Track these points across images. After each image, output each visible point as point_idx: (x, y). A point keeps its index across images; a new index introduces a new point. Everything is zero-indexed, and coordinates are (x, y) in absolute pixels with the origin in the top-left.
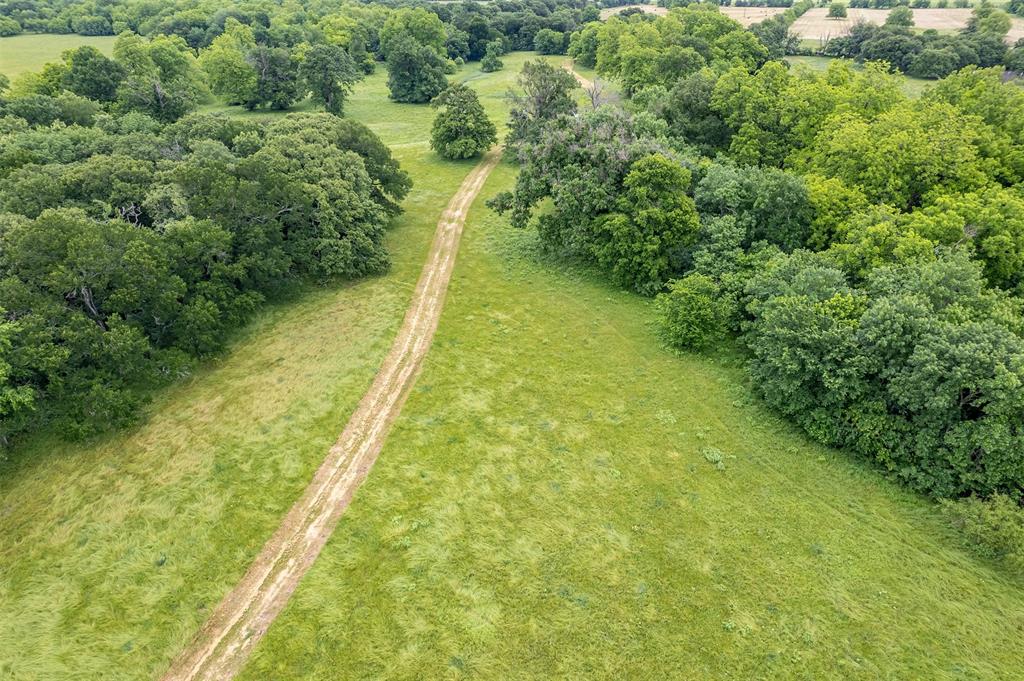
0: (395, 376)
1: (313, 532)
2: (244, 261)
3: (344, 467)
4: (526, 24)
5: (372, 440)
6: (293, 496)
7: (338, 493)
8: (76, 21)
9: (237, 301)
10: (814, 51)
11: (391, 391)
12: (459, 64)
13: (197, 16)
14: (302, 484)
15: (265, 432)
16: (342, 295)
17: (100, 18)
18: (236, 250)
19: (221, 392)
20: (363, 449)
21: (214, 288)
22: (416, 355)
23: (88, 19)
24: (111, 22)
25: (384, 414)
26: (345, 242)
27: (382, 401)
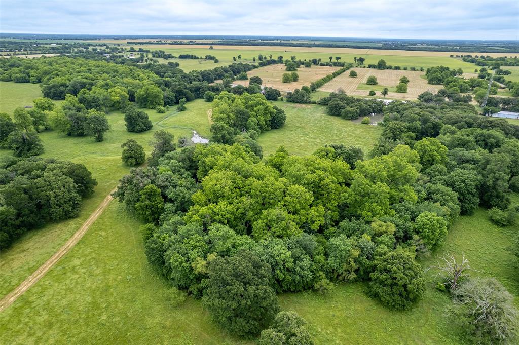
0: (59, 255)
1: (12, 299)
2: (20, 219)
3: (30, 281)
5: (42, 274)
6: (12, 290)
7: (24, 289)
8: (13, 76)
9: (16, 232)
10: (316, 102)
11: (56, 259)
12: (168, 108)
13: (63, 81)
14: (15, 287)
15: (12, 272)
16: (59, 226)
17: (24, 75)
18: (19, 215)
19: (5, 260)
20: (38, 277)
21: (8, 228)
22: (70, 247)
23: (18, 75)
24: (29, 77)
25: (50, 266)
26: (61, 209)
27: (51, 262)
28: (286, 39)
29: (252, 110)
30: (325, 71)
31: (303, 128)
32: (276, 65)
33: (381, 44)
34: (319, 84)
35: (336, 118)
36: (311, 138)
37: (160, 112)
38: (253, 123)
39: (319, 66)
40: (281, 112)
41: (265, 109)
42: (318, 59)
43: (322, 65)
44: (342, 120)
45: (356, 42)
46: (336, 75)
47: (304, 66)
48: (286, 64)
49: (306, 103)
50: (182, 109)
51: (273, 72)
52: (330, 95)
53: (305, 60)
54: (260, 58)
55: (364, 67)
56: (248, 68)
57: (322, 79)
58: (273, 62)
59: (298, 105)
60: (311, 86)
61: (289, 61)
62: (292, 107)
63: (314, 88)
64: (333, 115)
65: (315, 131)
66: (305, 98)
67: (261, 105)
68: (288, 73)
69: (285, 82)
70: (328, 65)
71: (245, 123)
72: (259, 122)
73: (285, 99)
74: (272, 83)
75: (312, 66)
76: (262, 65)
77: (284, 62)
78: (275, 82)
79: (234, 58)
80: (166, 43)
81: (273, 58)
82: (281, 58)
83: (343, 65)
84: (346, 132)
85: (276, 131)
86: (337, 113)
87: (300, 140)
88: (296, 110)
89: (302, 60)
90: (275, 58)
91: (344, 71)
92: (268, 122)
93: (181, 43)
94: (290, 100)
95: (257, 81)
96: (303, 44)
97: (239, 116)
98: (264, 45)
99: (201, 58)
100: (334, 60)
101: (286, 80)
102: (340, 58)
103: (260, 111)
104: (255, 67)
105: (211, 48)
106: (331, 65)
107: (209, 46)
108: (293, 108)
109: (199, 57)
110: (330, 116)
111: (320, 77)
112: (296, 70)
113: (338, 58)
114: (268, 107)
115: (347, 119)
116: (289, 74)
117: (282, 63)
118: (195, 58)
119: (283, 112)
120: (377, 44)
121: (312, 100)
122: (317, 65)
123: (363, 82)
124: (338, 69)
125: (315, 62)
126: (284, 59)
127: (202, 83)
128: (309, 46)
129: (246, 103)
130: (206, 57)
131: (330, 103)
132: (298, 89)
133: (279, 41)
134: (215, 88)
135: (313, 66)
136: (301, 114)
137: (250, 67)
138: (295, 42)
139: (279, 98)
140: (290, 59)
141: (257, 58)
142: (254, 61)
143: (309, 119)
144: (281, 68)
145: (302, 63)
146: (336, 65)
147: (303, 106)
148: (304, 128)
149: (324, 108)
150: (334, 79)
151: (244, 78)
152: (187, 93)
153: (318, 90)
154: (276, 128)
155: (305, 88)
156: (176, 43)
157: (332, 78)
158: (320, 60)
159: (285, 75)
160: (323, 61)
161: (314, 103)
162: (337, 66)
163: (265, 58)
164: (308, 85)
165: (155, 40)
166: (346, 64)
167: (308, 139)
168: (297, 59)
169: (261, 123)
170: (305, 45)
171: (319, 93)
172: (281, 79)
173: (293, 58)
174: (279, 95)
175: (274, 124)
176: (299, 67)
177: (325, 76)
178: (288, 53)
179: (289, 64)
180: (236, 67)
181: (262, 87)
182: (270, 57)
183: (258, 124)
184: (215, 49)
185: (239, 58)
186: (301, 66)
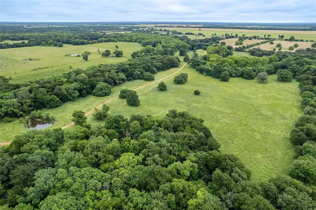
28: (243, 25)
29: (221, 50)
34: (251, 46)
38: (221, 54)
39: (256, 40)
40: (231, 52)
41: (226, 51)
43: (258, 39)
46: (262, 43)
49: (243, 52)
51: (231, 41)
52: (253, 49)
53: (250, 36)
54: (226, 35)
55: (282, 40)
56: (220, 39)
57: (254, 44)
58: (233, 37)
59: (239, 52)
66: (243, 50)
67: (224, 49)
68: (238, 41)
73: (234, 50)
75: (252, 39)
76: (227, 38)
79: (213, 34)
80: (175, 27)
82: (237, 35)
89: (248, 36)
90: (234, 35)
93: (183, 27)
94: (237, 50)
97: (217, 52)
98: (229, 28)
99: (196, 34)
100: (267, 37)
101: (237, 44)
102: (270, 36)
103: (224, 51)
104: (223, 39)
105: (200, 29)
106: (262, 39)
107: (199, 29)
108: (237, 53)
112: (243, 41)
113: (269, 36)
117: (237, 38)
118: (193, 34)
123: (275, 46)
124: (265, 41)
125: (255, 37)
126: (238, 36)
128: (257, 29)
130: (198, 34)
132: (241, 47)
133: (239, 26)
138: (248, 27)
141: (224, 35)
142: (223, 36)
145: (248, 38)
146: (265, 39)
149: (249, 53)
151: (218, 43)
152: (196, 46)
155: (244, 47)
156: (180, 27)
160: (259, 37)
161: (246, 52)
163: (229, 35)
164: (246, 46)
165: (168, 25)
168: (245, 36)
170: (254, 29)
171: (249, 49)
172: (235, 43)
173: (243, 35)
174: (232, 49)
178: (242, 33)
179: (241, 38)
181: (226, 45)
182: (232, 35)
183: (223, 55)
184: (202, 30)
185: (215, 34)
186: (246, 39)
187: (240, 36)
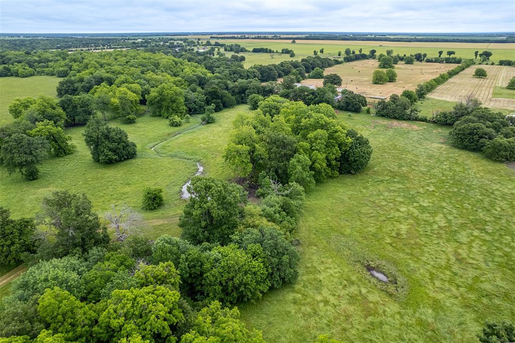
4: (250, 88)
8: (55, 70)
10: (428, 119)
12: (187, 118)
23: (61, 69)
28: (381, 34)
29: (305, 137)
30: (434, 69)
31: (404, 177)
32: (366, 61)
33: (505, 37)
34: (430, 87)
35: (471, 154)
36: (423, 209)
37: (174, 125)
38: (299, 168)
39: (424, 63)
40: (362, 142)
41: (331, 137)
42: (422, 54)
43: (428, 61)
44: (484, 162)
45: (469, 36)
46: (452, 74)
47: (403, 62)
48: (379, 59)
49: (409, 119)
50: (209, 121)
51: (361, 69)
52: (455, 108)
53: (405, 55)
54: (348, 52)
55: (493, 64)
56: (327, 63)
57: (434, 80)
58: (363, 57)
59: (395, 123)
60: (418, 91)
61: (384, 56)
62: (384, 126)
63: (422, 93)
64: (465, 148)
65: (432, 188)
66: (408, 112)
67: (322, 127)
68: (381, 70)
69: (376, 83)
70: (436, 61)
71: (285, 165)
72: (314, 163)
73: (373, 111)
74: (356, 84)
75: (414, 63)
76: (348, 60)
77: (377, 58)
78: (361, 83)
79: (315, 52)
80: (248, 38)
81: (363, 52)
82: (373, 52)
83: (459, 62)
84: (503, 197)
85: (348, 180)
86: (473, 146)
87: (397, 214)
88: (391, 132)
89: (402, 55)
90: (367, 53)
91: (464, 69)
92: (334, 163)
93: (265, 38)
94: (382, 113)
95: (335, 80)
96: (402, 38)
97: (274, 149)
98: (356, 39)
99: (277, 52)
100: (444, 55)
101: (378, 80)
102: (453, 53)
103: (319, 141)
104: (337, 62)
105: (294, 42)
106: (441, 62)
107: (292, 41)
108: (387, 128)
109: (275, 51)
110: (457, 150)
111: (430, 78)
112: (393, 67)
113: (450, 53)
114: (336, 132)
115: (496, 161)
116: (382, 72)
117: (374, 58)
118: (270, 51)
119: (367, 142)
120: (498, 37)
121: (420, 115)
122: (421, 61)
123: (500, 85)
124: (453, 67)
125: (419, 58)
126: (377, 54)
127: (250, 82)
128: (410, 41)
129: (298, 121)
130: (283, 50)
131: (459, 125)
132: (396, 96)
133: (373, 36)
134: (267, 89)
135: (416, 62)
136: (401, 143)
137: (331, 62)
138: (392, 37)
139: (363, 108)
140: (385, 54)
141: (343, 52)
142: (339, 55)
143: (416, 156)
144: (372, 65)
145: (402, 59)
146: (448, 61)
147: (405, 125)
148: (408, 178)
149: (446, 131)
150: (450, 80)
151: (318, 76)
152: (225, 96)
153: (428, 96)
154: (349, 173)
155: (407, 94)
156: (259, 38)
157: (447, 79)
158: (425, 55)
159: (377, 73)
160: (429, 57)
161: (424, 120)
162: (451, 63)
163: (354, 53)
164: (413, 88)
165: (239, 36)
166: (463, 61)
167: (416, 212)
168: (394, 54)
169: (317, 165)
170: (405, 40)
171: (429, 101)
172: (371, 78)
173: (389, 53)
174: (365, 104)
175: (346, 165)
176: (396, 64)
177: (438, 76)
178: (382, 49)
179: (384, 59)
180: (311, 62)
181: (339, 90)
182: (360, 51)
183: (312, 168)
184: (297, 44)
185: (322, 51)
186: (400, 62)
187: (381, 56)
